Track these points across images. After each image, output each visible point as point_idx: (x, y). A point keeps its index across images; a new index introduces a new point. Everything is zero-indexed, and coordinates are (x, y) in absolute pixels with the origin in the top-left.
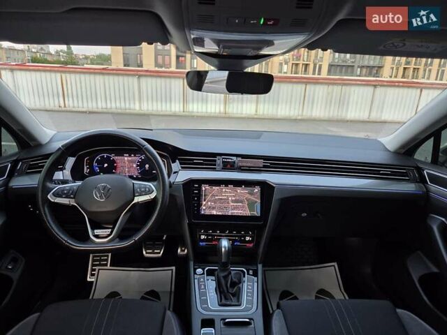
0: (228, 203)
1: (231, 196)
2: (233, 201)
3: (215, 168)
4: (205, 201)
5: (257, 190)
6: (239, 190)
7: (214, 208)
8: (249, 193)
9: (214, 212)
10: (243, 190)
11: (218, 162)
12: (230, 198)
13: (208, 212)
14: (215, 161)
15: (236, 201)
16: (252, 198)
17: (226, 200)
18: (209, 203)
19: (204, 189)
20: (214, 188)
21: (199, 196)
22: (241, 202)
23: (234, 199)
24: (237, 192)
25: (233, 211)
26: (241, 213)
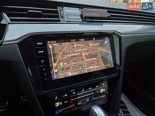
0: (83, 60)
1: (83, 52)
2: (87, 57)
6: (91, 43)
7: (68, 69)
8: (100, 46)
10: (94, 42)
14: (57, 12)
15: (90, 56)
17: (80, 57)
18: (61, 64)
19: (51, 47)
20: (63, 44)
22: (95, 56)
23: (87, 54)
24: (89, 45)
25: (88, 68)
26: (97, 68)
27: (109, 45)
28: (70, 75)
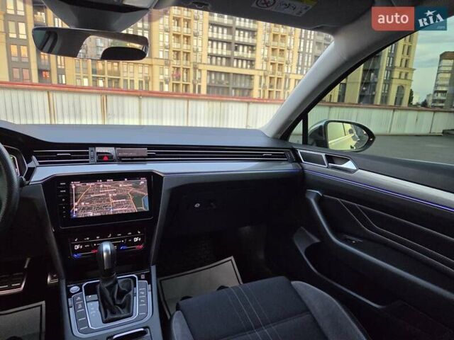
0: (108, 200)
1: (111, 192)
2: (114, 198)
3: (88, 162)
4: (76, 201)
5: (143, 182)
6: (121, 184)
7: (89, 209)
8: (133, 187)
9: (91, 214)
10: (126, 183)
11: (91, 154)
12: (110, 195)
13: (81, 215)
14: (88, 153)
15: (118, 197)
16: (138, 191)
17: (106, 198)
18: (83, 203)
19: (74, 187)
20: (87, 184)
21: (68, 196)
22: (125, 197)
23: (115, 195)
24: (118, 186)
25: (115, 210)
26: (125, 210)
27: (146, 186)
28: (91, 215)
